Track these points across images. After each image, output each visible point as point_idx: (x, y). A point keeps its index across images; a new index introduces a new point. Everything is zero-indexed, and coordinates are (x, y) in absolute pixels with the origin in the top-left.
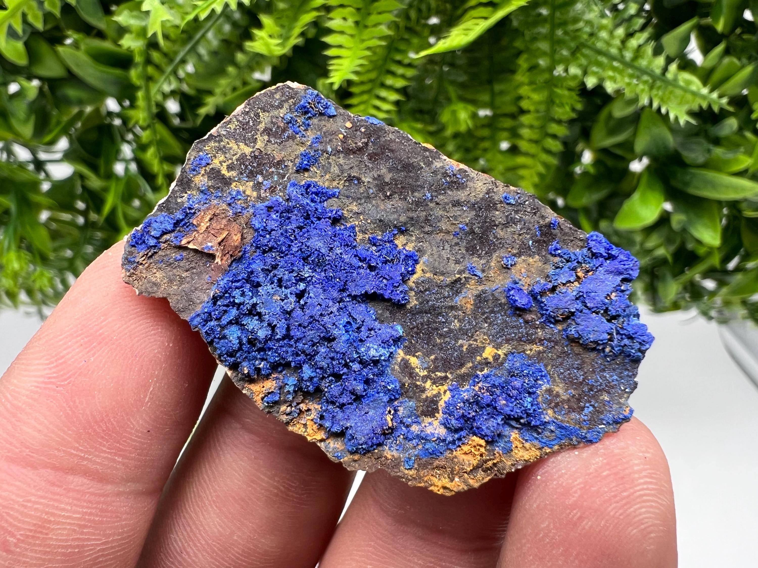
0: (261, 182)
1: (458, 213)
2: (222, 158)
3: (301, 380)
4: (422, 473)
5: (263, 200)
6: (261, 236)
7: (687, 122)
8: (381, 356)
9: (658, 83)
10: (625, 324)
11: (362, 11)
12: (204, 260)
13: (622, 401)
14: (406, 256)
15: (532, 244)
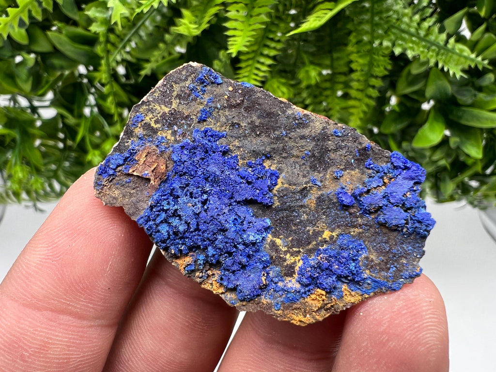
0: (176, 130)
1: (304, 144)
2: (151, 116)
3: (207, 256)
4: (286, 312)
5: (178, 142)
6: (178, 165)
7: (461, 77)
8: (257, 240)
9: (442, 51)
10: (416, 213)
11: (249, 6)
12: (144, 182)
13: (415, 263)
14: (271, 174)
15: (354, 161)
